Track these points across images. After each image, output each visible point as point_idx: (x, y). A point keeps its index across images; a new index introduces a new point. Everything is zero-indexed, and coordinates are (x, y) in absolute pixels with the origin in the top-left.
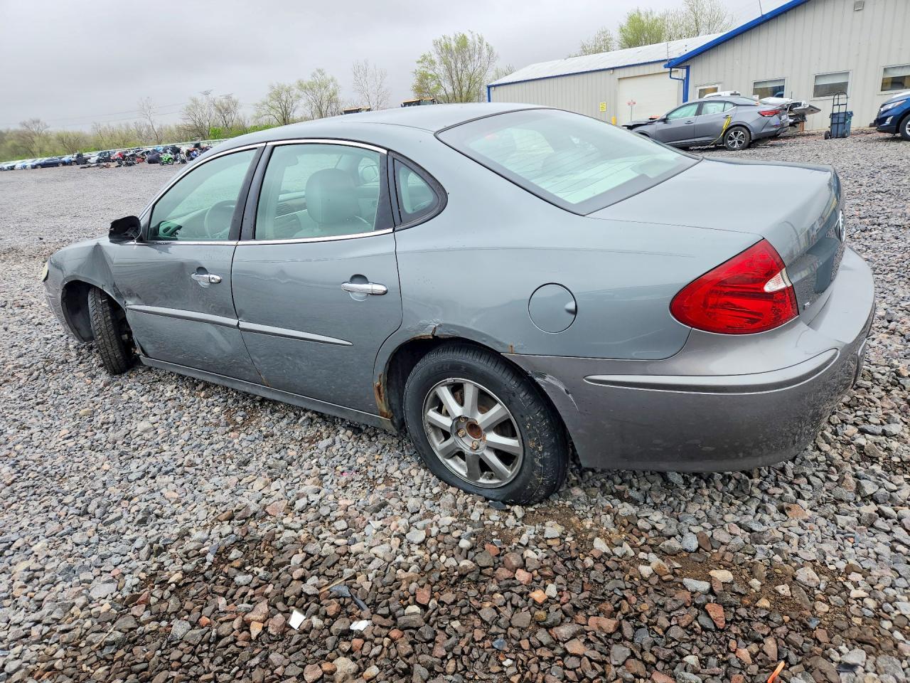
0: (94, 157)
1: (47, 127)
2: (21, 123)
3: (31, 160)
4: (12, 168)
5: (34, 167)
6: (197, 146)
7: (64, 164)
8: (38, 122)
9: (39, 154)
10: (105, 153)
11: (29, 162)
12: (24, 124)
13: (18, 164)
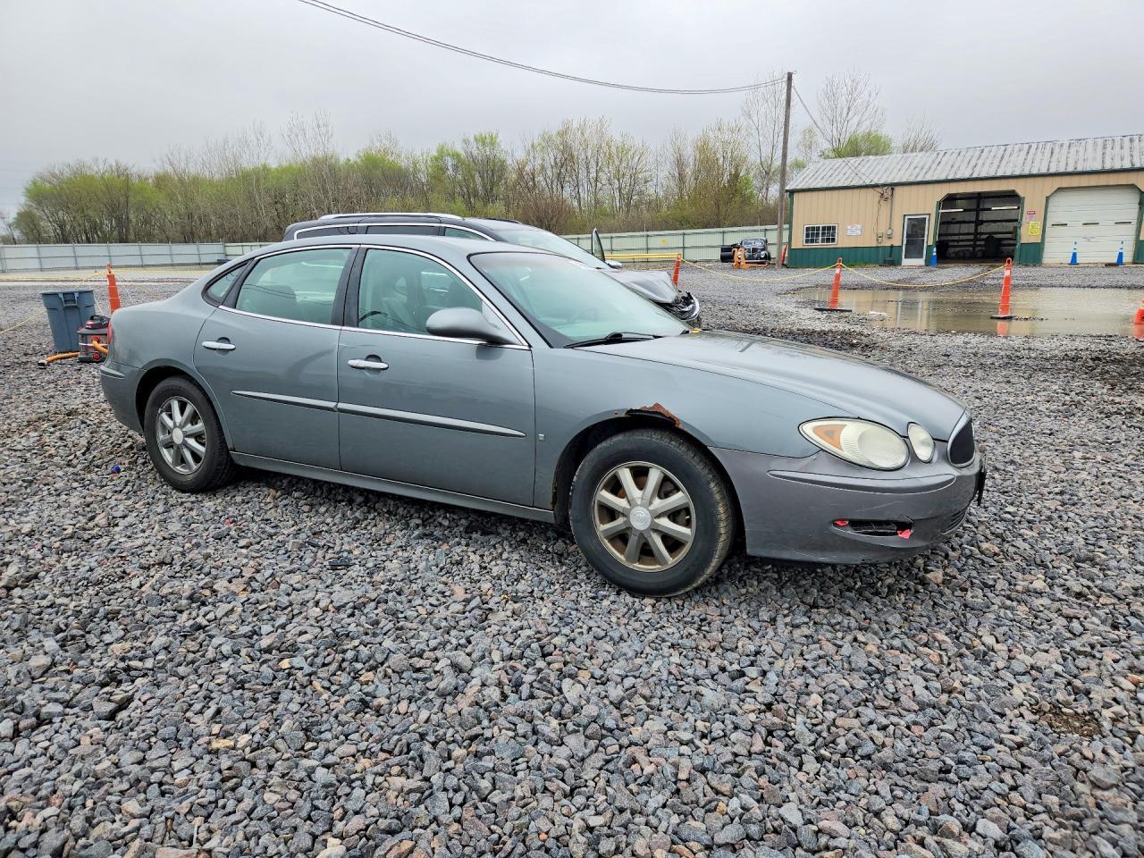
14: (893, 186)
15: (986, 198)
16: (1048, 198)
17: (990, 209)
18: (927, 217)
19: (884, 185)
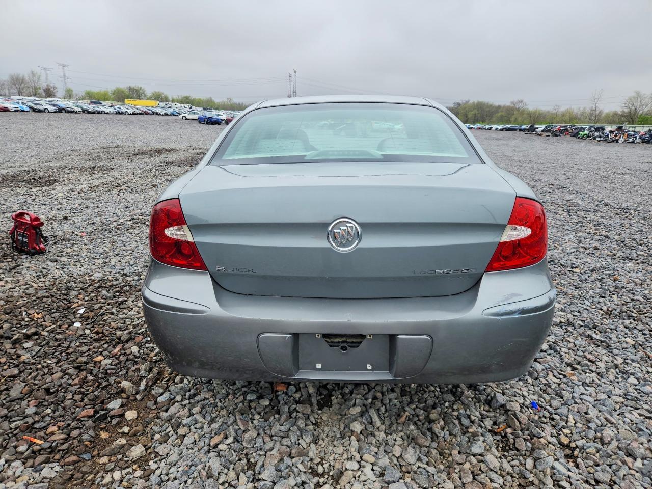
0: (541, 128)
1: (526, 105)
2: (511, 102)
3: (503, 125)
4: (490, 129)
5: (502, 130)
6: (620, 128)
7: (521, 130)
8: (522, 102)
9: (513, 122)
10: (550, 126)
11: (501, 127)
12: (513, 103)
13: (494, 127)
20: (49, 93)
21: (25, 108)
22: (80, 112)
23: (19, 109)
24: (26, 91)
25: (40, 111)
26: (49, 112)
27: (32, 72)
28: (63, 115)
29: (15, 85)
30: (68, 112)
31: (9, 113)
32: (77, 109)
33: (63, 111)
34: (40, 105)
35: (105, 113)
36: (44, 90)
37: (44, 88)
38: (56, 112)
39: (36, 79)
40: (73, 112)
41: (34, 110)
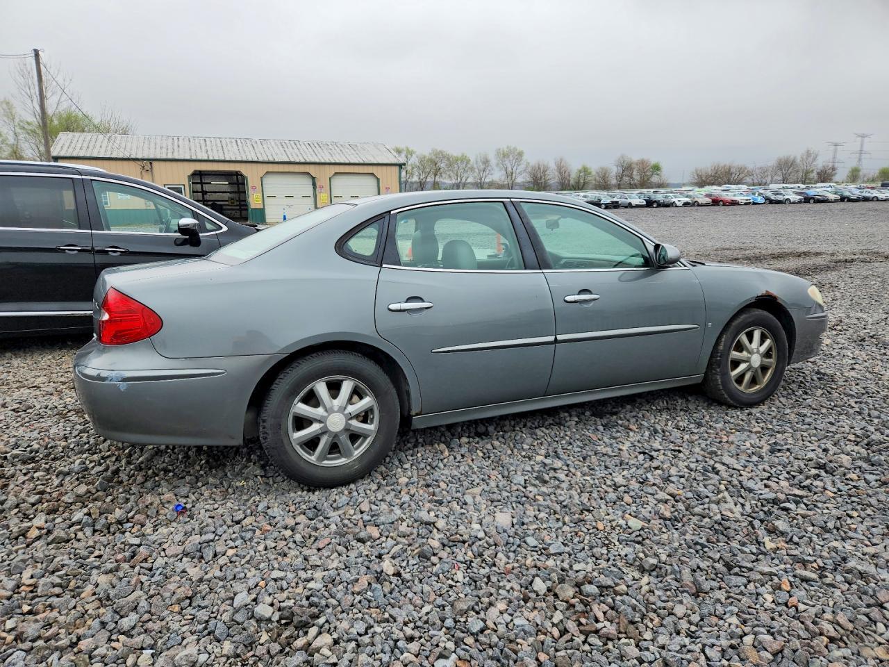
14: (151, 161)
15: (206, 175)
16: (261, 178)
17: (210, 183)
18: (183, 187)
19: (143, 160)
20: (825, 177)
21: (760, 200)
22: (836, 201)
23: (751, 201)
24: (793, 177)
25: (778, 202)
26: (791, 203)
27: (808, 151)
28: (811, 206)
29: (782, 170)
30: (819, 201)
31: (738, 206)
32: (832, 197)
33: (812, 201)
34: (781, 194)
35: (878, 200)
36: (818, 174)
37: (818, 171)
38: (800, 202)
39: (810, 159)
40: (825, 201)
41: (771, 202)
